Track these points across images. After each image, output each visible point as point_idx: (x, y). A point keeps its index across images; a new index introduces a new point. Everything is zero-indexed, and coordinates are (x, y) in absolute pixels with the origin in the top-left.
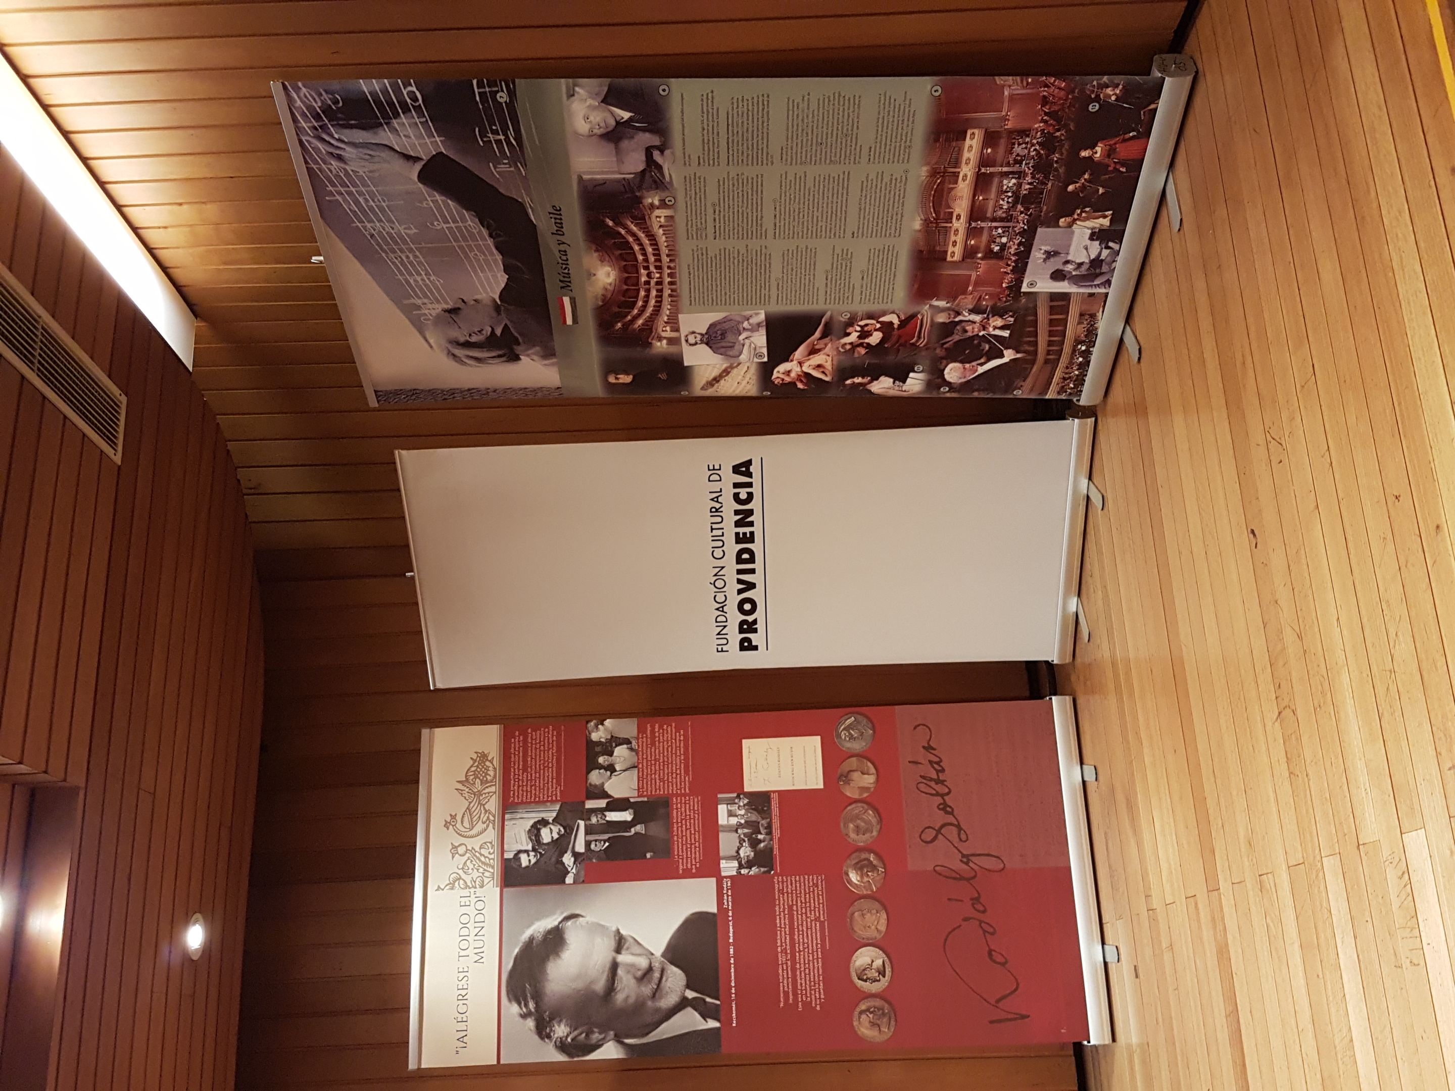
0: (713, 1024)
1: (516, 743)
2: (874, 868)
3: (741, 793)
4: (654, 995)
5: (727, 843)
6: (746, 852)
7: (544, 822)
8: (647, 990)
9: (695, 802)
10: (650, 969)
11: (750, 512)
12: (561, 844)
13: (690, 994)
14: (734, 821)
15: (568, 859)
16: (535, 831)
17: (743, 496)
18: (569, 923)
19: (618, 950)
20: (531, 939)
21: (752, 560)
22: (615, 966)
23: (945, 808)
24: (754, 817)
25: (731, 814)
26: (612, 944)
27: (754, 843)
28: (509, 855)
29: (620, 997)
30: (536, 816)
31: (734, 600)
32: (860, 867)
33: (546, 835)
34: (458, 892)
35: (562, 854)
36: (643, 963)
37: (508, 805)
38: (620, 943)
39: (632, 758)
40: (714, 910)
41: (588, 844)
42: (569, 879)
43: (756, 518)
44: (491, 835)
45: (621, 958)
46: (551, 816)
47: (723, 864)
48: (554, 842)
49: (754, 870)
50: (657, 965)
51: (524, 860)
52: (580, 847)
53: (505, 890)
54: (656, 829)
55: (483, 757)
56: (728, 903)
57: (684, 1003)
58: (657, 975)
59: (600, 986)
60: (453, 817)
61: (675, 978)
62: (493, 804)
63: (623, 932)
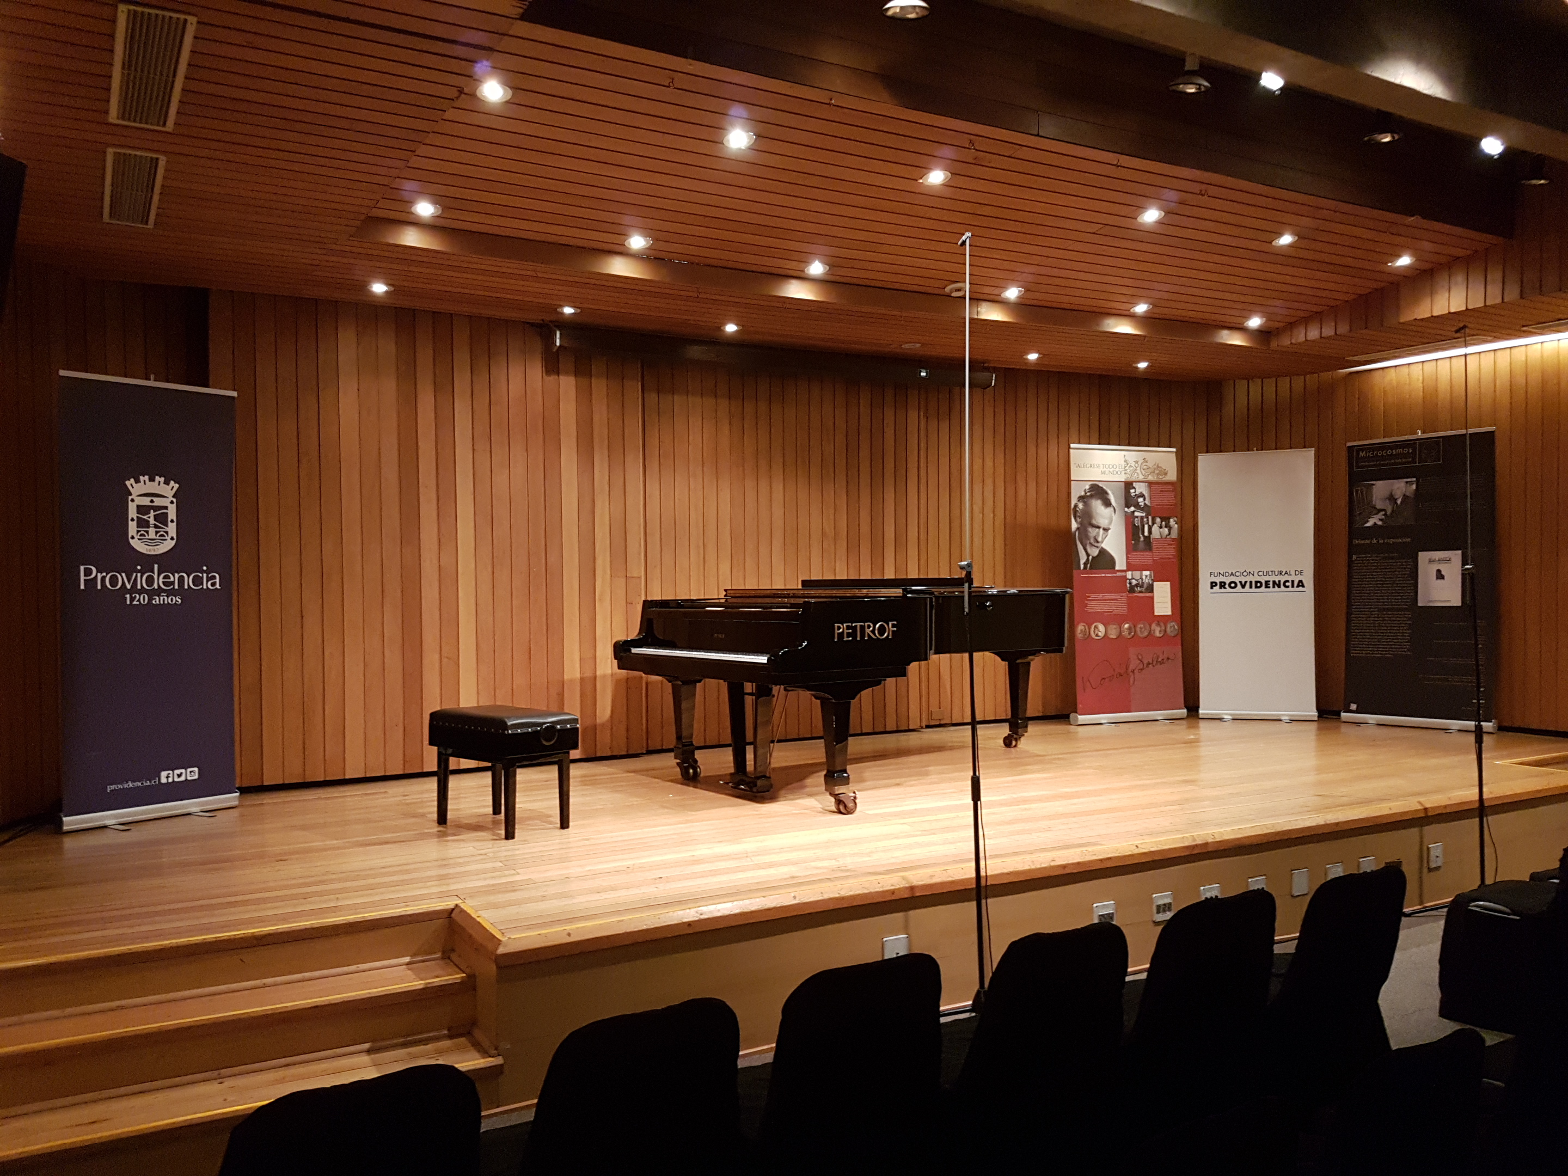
0: (1082, 566)
1: (1171, 488)
2: (1129, 634)
3: (1153, 581)
4: (1091, 544)
5: (1137, 574)
6: (1134, 582)
7: (1144, 500)
8: (1092, 541)
9: (1150, 562)
10: (1098, 542)
11: (1279, 586)
12: (1137, 506)
13: (1090, 558)
14: (1144, 577)
15: (1132, 509)
16: (1142, 495)
17: (1287, 584)
18: (1112, 509)
19: (1104, 529)
20: (1107, 493)
21: (1256, 587)
22: (1099, 527)
23: (1149, 664)
24: (1145, 586)
25: (1146, 576)
26: (1106, 527)
27: (1137, 585)
28: (1134, 484)
29: (1090, 529)
30: (1146, 495)
31: (1237, 580)
32: (1129, 629)
33: (1140, 500)
34: (1123, 463)
35: (1134, 507)
36: (1100, 539)
37: (1150, 484)
38: (1106, 530)
39: (1164, 536)
40: (1117, 568)
41: (1137, 517)
42: (1126, 509)
43: (1276, 589)
44: (1141, 478)
45: (1101, 530)
46: (1146, 502)
47: (1130, 573)
48: (1138, 503)
49: (1128, 585)
50: (1098, 545)
51: (1132, 491)
52: (1136, 514)
53: (1123, 484)
54: (1141, 545)
55: (1166, 474)
56: (1119, 574)
57: (1088, 555)
58: (1096, 544)
59: (1094, 522)
60: (1147, 462)
61: (1094, 552)
62: (1150, 478)
63: (1110, 531)
